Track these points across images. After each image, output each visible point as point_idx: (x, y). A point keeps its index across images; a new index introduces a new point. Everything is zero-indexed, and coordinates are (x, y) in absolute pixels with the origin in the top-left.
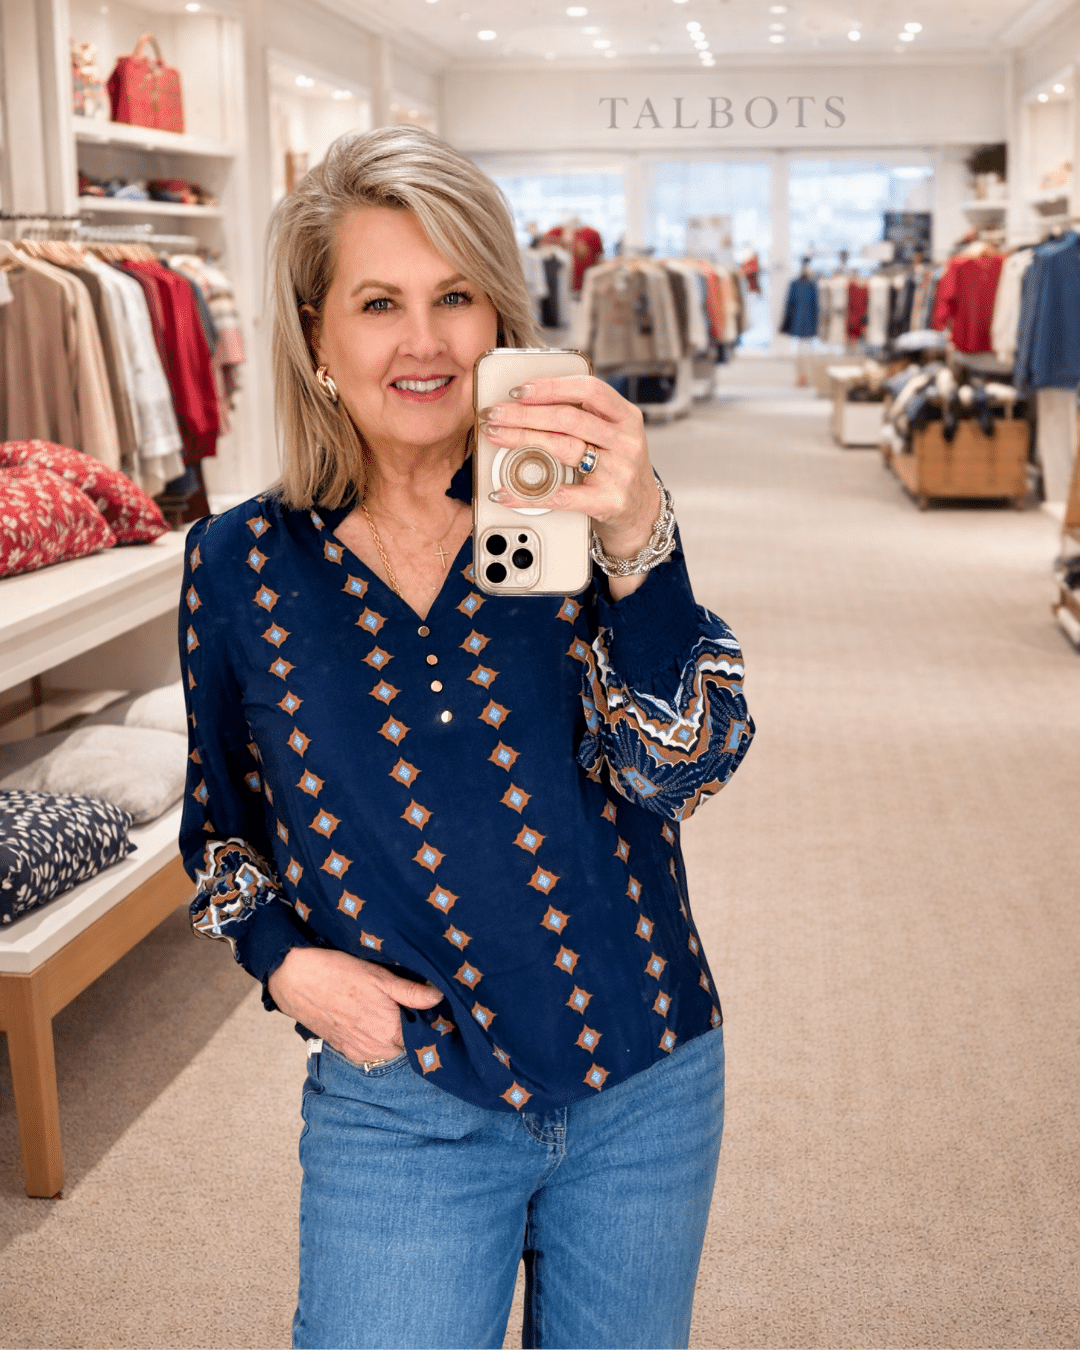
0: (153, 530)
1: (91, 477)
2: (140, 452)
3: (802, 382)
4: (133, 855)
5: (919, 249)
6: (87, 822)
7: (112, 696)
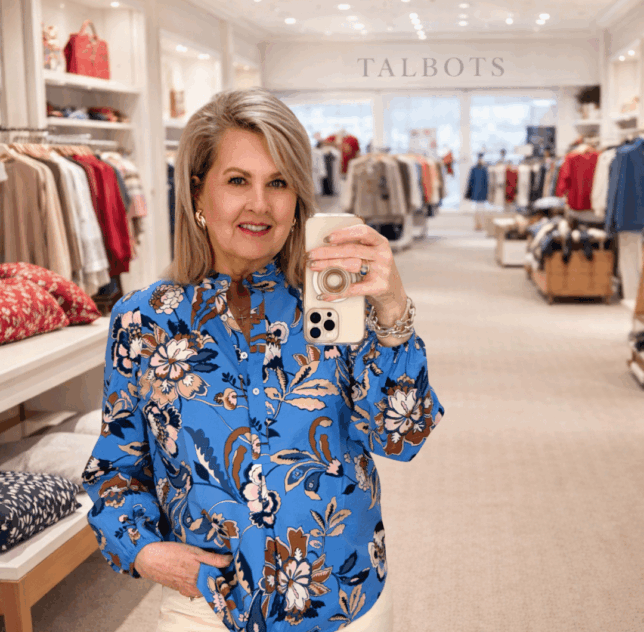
0: (91, 316)
1: (55, 285)
2: (84, 270)
3: (478, 228)
4: (79, 510)
5: (548, 149)
6: (51, 490)
7: (67, 415)
